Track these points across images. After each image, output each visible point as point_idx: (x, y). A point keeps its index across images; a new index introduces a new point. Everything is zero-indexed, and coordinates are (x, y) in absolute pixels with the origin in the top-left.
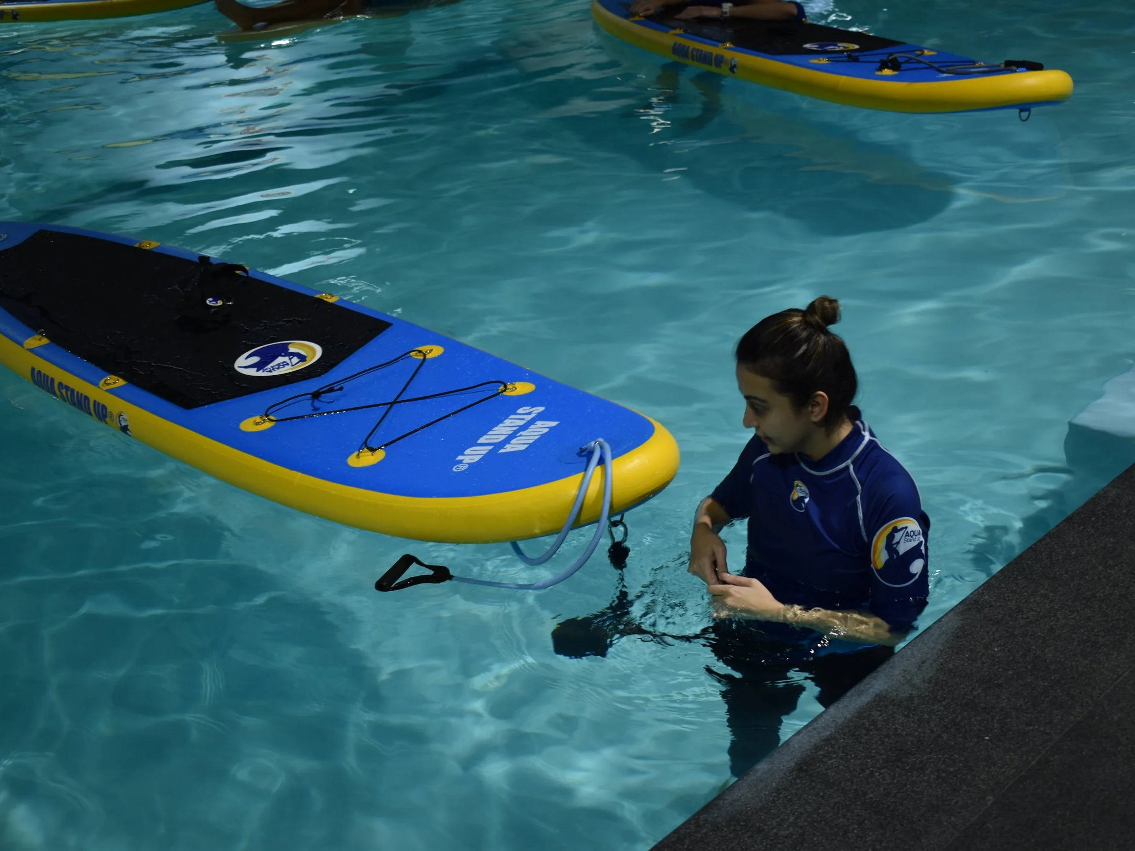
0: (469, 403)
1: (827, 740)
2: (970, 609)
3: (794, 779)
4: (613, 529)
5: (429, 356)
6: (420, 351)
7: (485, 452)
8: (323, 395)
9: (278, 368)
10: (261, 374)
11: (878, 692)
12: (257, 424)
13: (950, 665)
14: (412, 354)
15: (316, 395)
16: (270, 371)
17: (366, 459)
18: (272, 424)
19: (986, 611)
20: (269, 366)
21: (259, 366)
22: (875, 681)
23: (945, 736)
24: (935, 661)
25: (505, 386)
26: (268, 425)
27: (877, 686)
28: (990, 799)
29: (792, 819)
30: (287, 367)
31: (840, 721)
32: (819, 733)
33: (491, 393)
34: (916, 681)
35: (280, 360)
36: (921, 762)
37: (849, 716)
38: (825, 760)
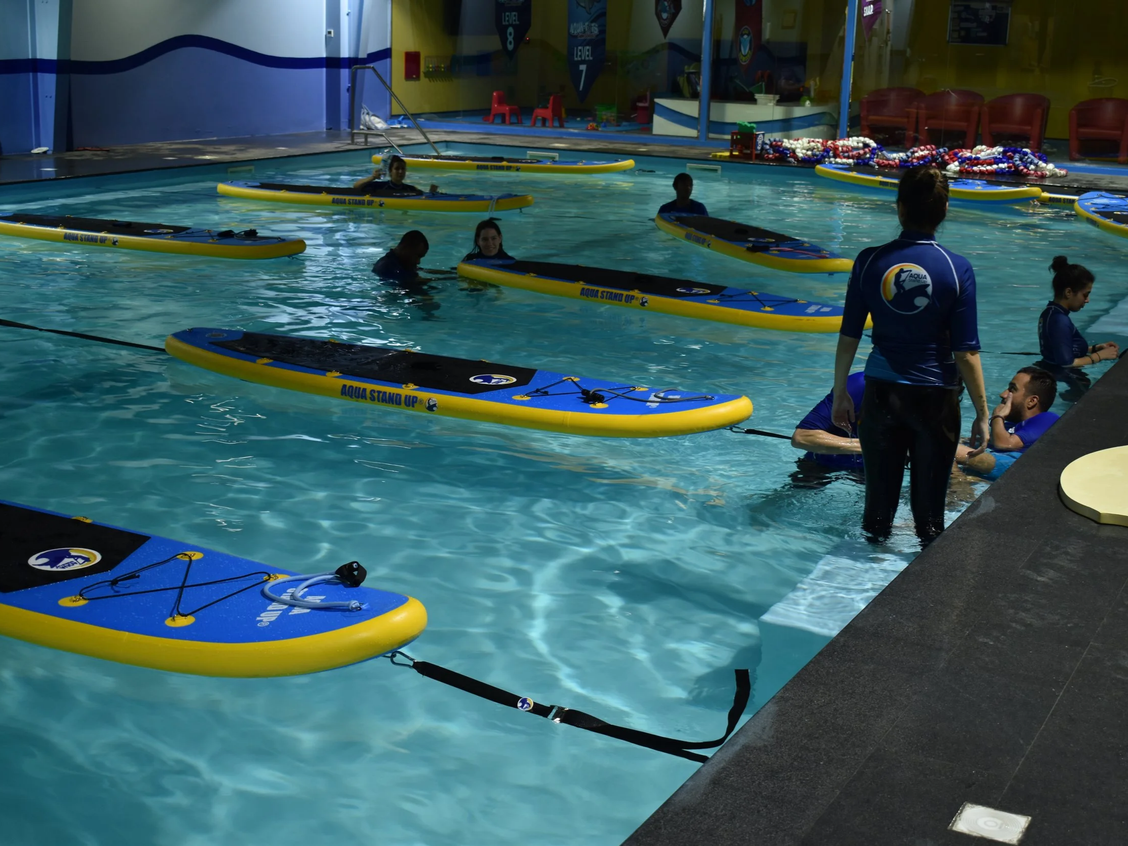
0: (244, 587)
1: (724, 769)
2: (780, 701)
3: (713, 788)
4: (395, 659)
5: (193, 558)
6: (186, 555)
7: (278, 615)
8: (119, 583)
9: (69, 566)
10: (54, 569)
11: (743, 744)
12: (74, 601)
13: (782, 729)
14: (178, 557)
15: (114, 582)
16: (63, 568)
17: (182, 622)
18: (86, 602)
19: (791, 701)
20: (61, 564)
21: (52, 563)
22: (738, 739)
23: (796, 763)
24: (771, 727)
25: (269, 575)
26: (82, 602)
27: (741, 741)
28: (838, 792)
29: (722, 807)
30: (75, 565)
31: (727, 759)
32: (716, 765)
33: (258, 581)
34: (765, 737)
35: (66, 560)
36: (787, 776)
37: (731, 756)
38: (728, 778)
